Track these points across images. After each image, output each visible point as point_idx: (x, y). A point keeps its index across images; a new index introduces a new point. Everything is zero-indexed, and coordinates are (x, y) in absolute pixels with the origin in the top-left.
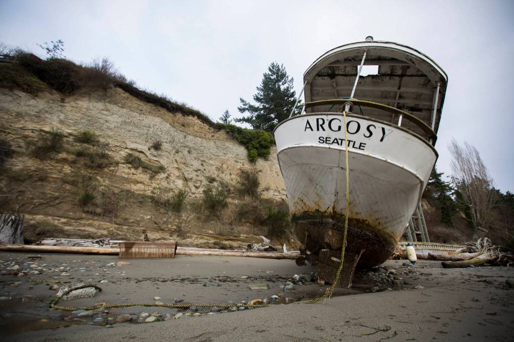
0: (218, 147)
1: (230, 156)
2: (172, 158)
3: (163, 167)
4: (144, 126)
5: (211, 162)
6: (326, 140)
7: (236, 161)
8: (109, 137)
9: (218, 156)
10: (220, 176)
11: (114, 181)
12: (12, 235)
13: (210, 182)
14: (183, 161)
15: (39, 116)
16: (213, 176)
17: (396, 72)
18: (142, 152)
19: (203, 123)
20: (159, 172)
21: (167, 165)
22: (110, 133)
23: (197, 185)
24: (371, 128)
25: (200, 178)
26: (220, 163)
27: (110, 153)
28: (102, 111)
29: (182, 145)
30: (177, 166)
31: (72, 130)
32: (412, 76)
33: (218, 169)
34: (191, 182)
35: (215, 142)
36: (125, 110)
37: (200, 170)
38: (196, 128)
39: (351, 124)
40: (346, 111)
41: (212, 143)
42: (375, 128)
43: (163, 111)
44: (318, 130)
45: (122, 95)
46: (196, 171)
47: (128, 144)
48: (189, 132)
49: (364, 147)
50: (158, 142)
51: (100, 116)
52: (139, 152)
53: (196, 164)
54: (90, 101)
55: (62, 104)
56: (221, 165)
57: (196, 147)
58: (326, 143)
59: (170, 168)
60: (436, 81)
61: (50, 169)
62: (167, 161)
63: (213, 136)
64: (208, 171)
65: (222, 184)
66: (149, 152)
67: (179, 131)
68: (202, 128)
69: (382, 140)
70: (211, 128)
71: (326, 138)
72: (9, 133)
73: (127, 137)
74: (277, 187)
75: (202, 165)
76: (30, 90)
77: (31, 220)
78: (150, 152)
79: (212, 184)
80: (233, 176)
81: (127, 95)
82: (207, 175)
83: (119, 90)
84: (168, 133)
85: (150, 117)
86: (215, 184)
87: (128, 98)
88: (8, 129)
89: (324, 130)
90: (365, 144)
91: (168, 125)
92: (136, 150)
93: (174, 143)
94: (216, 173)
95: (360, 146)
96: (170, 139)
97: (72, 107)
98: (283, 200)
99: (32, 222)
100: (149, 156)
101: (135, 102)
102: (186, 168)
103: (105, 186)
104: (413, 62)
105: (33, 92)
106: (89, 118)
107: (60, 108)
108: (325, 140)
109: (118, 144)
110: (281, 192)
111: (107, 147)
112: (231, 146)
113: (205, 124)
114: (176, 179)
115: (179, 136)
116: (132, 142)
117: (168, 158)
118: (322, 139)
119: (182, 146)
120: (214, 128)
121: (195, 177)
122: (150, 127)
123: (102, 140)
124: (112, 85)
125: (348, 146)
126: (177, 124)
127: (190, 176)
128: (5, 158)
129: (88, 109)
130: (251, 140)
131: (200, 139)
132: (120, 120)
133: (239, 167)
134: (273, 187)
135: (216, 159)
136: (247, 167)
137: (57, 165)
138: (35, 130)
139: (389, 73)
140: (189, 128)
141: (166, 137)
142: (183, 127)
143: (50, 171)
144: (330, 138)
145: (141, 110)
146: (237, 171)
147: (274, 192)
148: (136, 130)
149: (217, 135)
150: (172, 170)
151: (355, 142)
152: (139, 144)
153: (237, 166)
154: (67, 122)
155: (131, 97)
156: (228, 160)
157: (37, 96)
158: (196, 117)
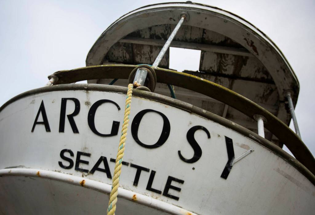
6: (79, 161)
17: (226, 70)
24: (199, 136)
32: (247, 79)
39: (146, 118)
40: (135, 82)
42: (209, 137)
44: (62, 129)
49: (178, 190)
58: (77, 169)
60: (284, 90)
69: (225, 174)
71: (79, 154)
89: (75, 130)
90: (182, 182)
95: (168, 186)
104: (255, 49)
108: (74, 159)
118: (67, 155)
125: (136, 183)
139: (216, 69)
144: (88, 155)
151: (153, 174)
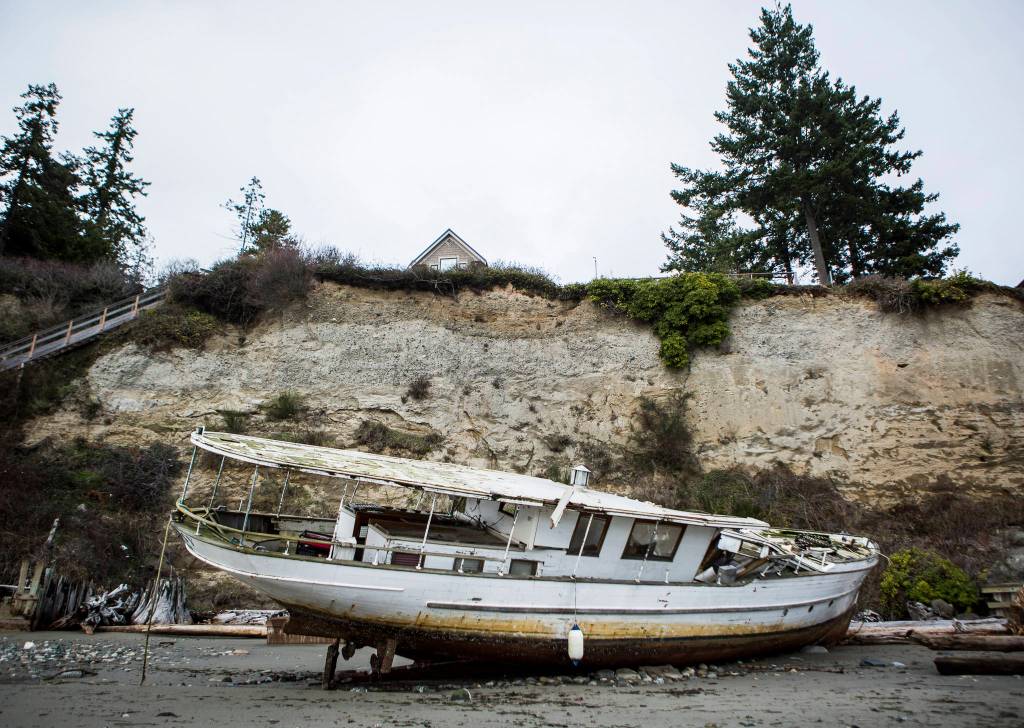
0: (574, 351)
1: (611, 366)
2: (456, 410)
3: (436, 436)
4: (388, 351)
5: (558, 396)
7: (628, 378)
8: (324, 394)
9: (574, 375)
10: (581, 429)
11: (334, 490)
12: (172, 610)
13: (556, 450)
14: (483, 410)
15: (212, 386)
16: (563, 433)
18: (389, 411)
19: (532, 297)
20: (429, 451)
21: (448, 428)
22: (325, 386)
23: (521, 463)
25: (527, 446)
26: (582, 392)
27: (328, 429)
28: (305, 344)
29: (478, 370)
30: (471, 427)
31: (262, 397)
33: (577, 411)
34: (502, 459)
35: (565, 340)
36: (345, 326)
37: (527, 424)
38: (513, 316)
41: (558, 345)
43: (427, 300)
45: (335, 295)
46: (517, 429)
47: (360, 400)
48: (494, 333)
50: (422, 377)
51: (301, 355)
52: (383, 411)
53: (517, 411)
54: (282, 329)
55: (241, 349)
56: (585, 397)
57: (514, 367)
59: (453, 436)
61: (231, 486)
62: (446, 419)
63: (559, 324)
64: (548, 421)
65: (586, 450)
66: (405, 408)
67: (469, 338)
68: (528, 311)
70: (553, 304)
72: (177, 430)
73: (357, 386)
74: (760, 430)
75: (532, 409)
76: (191, 342)
77: (210, 580)
78: (407, 408)
79: (563, 455)
80: (622, 422)
81: (346, 290)
82: (547, 434)
83: (329, 286)
84: (442, 349)
85: (400, 324)
86: (570, 452)
87: (349, 296)
88: (175, 422)
91: (442, 331)
92: (378, 410)
93: (459, 372)
94: (571, 422)
96: (447, 364)
97: (257, 351)
98: (780, 464)
99: (212, 584)
100: (406, 418)
101: (366, 301)
102: (490, 426)
103: (317, 503)
105: (196, 342)
106: (286, 365)
107: (240, 360)
109: (343, 406)
110: (775, 440)
111: (323, 417)
112: (611, 338)
113: (537, 298)
114: (470, 457)
115: (469, 350)
116: (368, 394)
117: (447, 410)
119: (479, 374)
120: (562, 300)
121: (513, 445)
122: (400, 350)
123: (313, 404)
124: (314, 282)
126: (462, 321)
127: (502, 446)
128: (171, 480)
129: (280, 348)
130: (661, 308)
131: (525, 343)
132: (339, 351)
133: (637, 394)
134: (746, 430)
135: (569, 386)
136: (662, 386)
137: (241, 475)
138: (210, 413)
140: (495, 320)
141: (437, 361)
142: (479, 324)
143: (231, 489)
145: (378, 315)
146: (633, 406)
147: (750, 446)
148: (373, 364)
149: (570, 318)
150: (460, 437)
152: (380, 394)
153: (632, 389)
154: (253, 383)
155: (355, 291)
156: (605, 379)
157: (203, 348)
158: (510, 287)
